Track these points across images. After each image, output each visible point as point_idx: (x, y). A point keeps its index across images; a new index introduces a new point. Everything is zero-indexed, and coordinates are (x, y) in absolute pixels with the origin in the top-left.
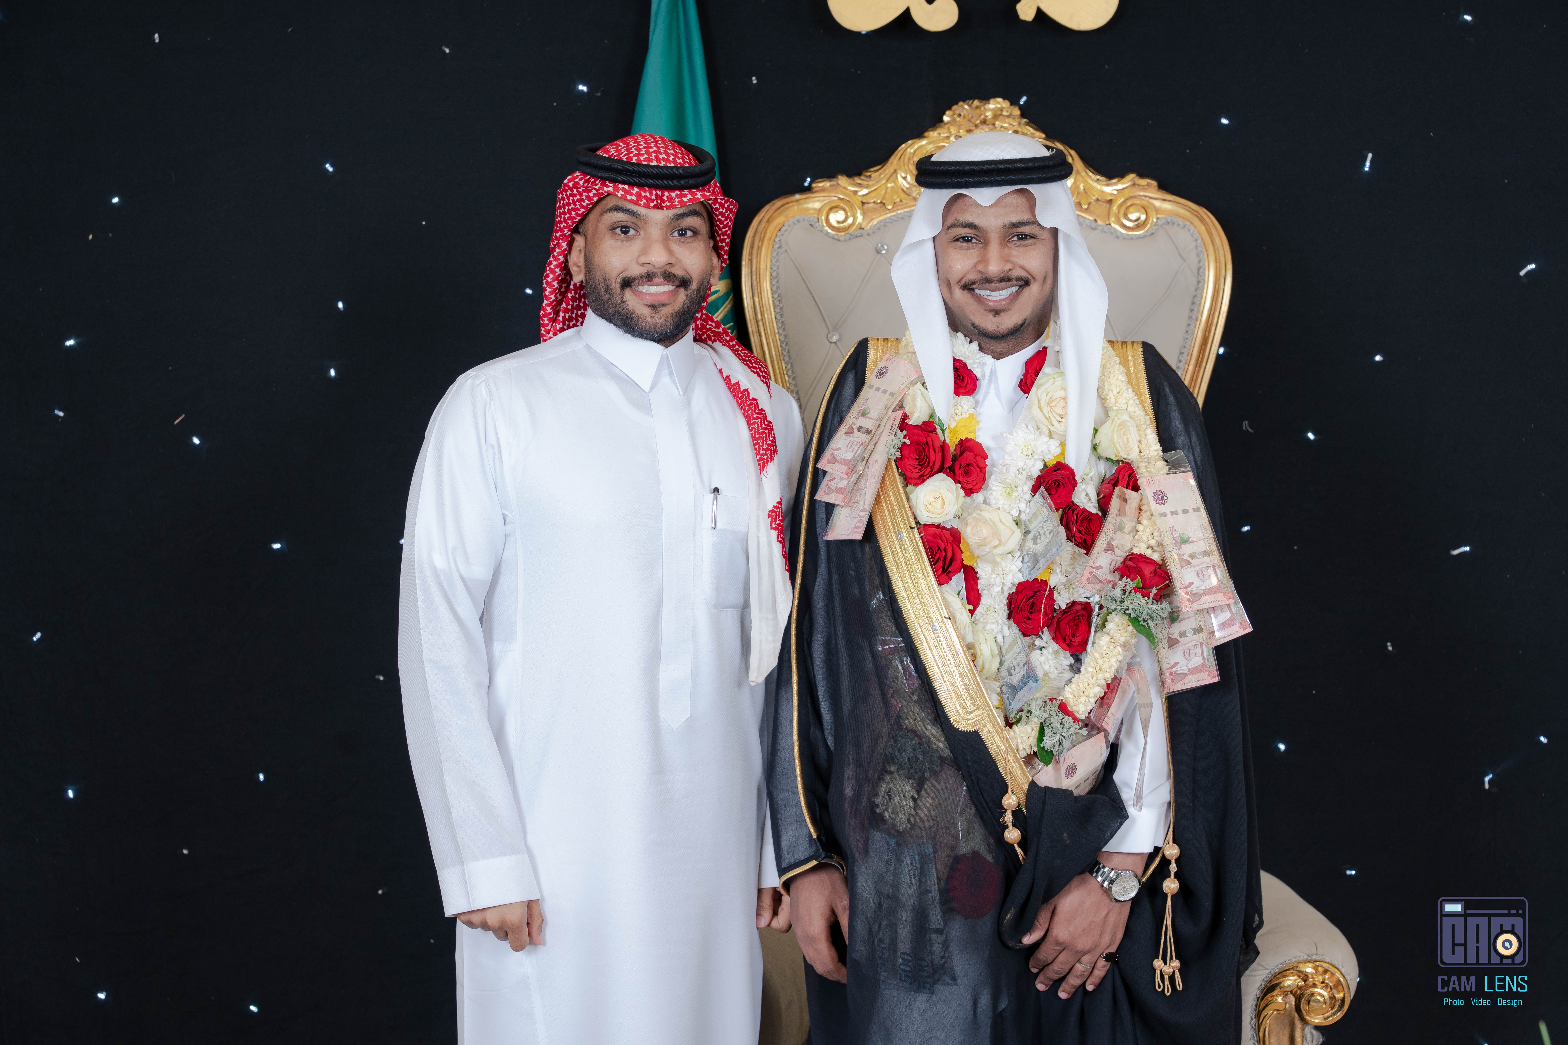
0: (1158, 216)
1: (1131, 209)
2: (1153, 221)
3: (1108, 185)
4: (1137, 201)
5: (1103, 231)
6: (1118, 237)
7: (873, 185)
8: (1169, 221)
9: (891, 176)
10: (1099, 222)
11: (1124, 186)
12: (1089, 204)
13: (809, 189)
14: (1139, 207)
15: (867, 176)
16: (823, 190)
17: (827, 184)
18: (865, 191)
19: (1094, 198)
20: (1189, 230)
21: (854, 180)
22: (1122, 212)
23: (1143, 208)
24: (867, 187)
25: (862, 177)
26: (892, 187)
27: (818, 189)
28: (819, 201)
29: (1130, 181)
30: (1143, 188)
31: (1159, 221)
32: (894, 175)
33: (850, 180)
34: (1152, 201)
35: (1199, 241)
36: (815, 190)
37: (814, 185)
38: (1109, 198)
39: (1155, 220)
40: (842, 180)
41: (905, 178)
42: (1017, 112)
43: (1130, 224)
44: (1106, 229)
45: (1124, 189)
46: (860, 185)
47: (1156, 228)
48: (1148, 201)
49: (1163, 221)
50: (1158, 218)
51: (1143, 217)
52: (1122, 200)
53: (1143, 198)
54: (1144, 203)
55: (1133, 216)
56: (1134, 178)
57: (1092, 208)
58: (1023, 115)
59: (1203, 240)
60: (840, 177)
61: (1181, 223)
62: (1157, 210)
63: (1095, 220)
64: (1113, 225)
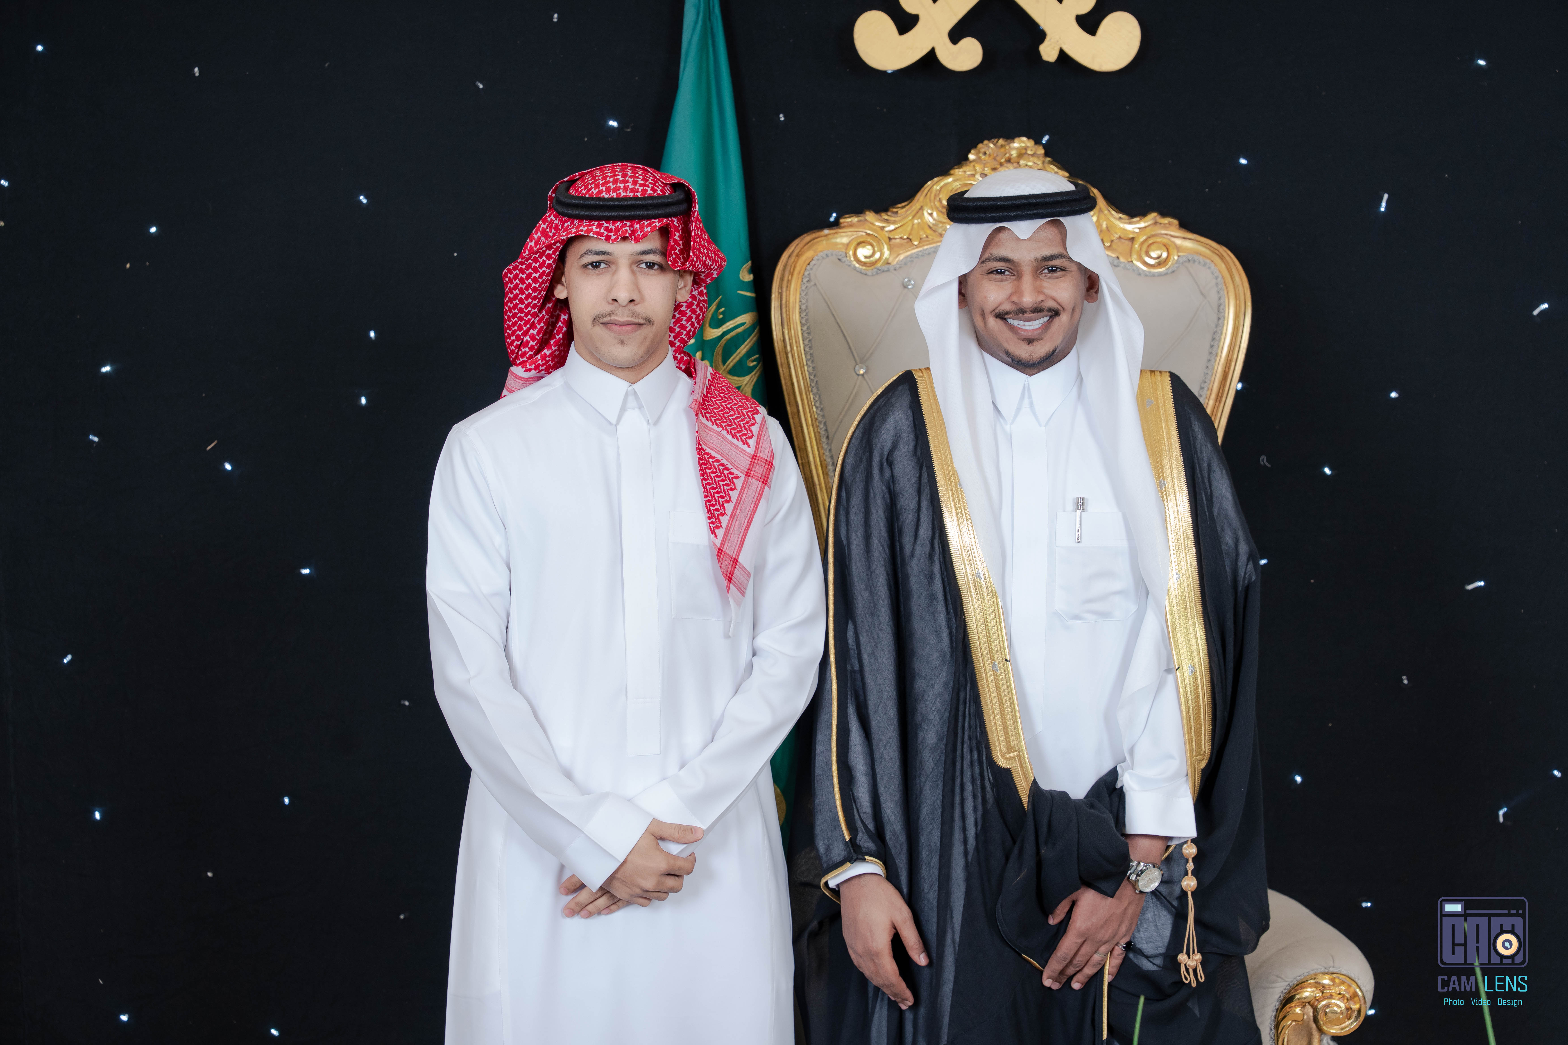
0: (1180, 254)
1: (1153, 247)
2: (1174, 259)
3: (1130, 223)
4: (1158, 239)
5: (1125, 268)
6: (1140, 274)
7: (900, 221)
8: (1190, 258)
9: (917, 212)
10: (1122, 259)
11: (1146, 224)
12: (1112, 241)
13: (836, 224)
14: (1161, 245)
15: (893, 212)
16: (851, 225)
17: (855, 220)
18: (892, 227)
19: (1117, 236)
20: (1209, 268)
21: (881, 216)
22: (1144, 249)
23: (1165, 246)
24: (894, 223)
25: (889, 213)
26: (919, 223)
27: (845, 224)
28: (846, 236)
29: (1152, 219)
30: (1165, 227)
31: (1180, 259)
32: (921, 211)
33: (877, 216)
34: (1173, 239)
35: (1220, 279)
36: (842, 225)
37: (842, 221)
38: (1131, 236)
39: (1176, 258)
40: (870, 216)
41: (931, 215)
42: (1041, 151)
43: (1152, 262)
44: (1128, 266)
45: (1146, 227)
46: (887, 221)
47: (1177, 265)
48: (1169, 240)
49: (1184, 259)
50: (1179, 256)
51: (1165, 255)
52: (1144, 238)
53: (1165, 236)
54: (1165, 241)
55: (1154, 254)
56: (1155, 217)
57: (1114, 246)
58: (1047, 154)
59: (1223, 277)
60: (867, 213)
61: (1202, 261)
62: (1178, 248)
63: (1118, 258)
64: (1135, 262)
